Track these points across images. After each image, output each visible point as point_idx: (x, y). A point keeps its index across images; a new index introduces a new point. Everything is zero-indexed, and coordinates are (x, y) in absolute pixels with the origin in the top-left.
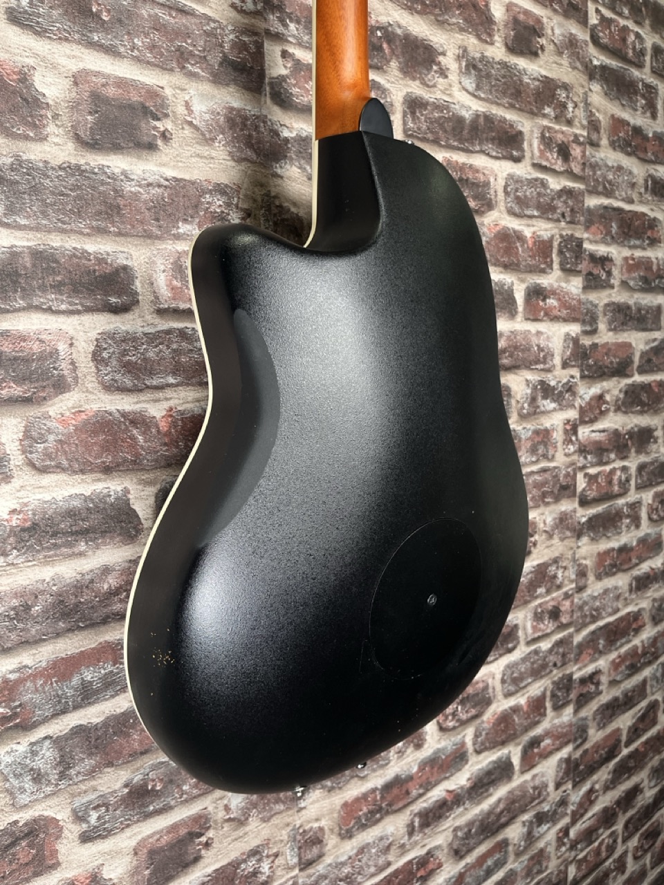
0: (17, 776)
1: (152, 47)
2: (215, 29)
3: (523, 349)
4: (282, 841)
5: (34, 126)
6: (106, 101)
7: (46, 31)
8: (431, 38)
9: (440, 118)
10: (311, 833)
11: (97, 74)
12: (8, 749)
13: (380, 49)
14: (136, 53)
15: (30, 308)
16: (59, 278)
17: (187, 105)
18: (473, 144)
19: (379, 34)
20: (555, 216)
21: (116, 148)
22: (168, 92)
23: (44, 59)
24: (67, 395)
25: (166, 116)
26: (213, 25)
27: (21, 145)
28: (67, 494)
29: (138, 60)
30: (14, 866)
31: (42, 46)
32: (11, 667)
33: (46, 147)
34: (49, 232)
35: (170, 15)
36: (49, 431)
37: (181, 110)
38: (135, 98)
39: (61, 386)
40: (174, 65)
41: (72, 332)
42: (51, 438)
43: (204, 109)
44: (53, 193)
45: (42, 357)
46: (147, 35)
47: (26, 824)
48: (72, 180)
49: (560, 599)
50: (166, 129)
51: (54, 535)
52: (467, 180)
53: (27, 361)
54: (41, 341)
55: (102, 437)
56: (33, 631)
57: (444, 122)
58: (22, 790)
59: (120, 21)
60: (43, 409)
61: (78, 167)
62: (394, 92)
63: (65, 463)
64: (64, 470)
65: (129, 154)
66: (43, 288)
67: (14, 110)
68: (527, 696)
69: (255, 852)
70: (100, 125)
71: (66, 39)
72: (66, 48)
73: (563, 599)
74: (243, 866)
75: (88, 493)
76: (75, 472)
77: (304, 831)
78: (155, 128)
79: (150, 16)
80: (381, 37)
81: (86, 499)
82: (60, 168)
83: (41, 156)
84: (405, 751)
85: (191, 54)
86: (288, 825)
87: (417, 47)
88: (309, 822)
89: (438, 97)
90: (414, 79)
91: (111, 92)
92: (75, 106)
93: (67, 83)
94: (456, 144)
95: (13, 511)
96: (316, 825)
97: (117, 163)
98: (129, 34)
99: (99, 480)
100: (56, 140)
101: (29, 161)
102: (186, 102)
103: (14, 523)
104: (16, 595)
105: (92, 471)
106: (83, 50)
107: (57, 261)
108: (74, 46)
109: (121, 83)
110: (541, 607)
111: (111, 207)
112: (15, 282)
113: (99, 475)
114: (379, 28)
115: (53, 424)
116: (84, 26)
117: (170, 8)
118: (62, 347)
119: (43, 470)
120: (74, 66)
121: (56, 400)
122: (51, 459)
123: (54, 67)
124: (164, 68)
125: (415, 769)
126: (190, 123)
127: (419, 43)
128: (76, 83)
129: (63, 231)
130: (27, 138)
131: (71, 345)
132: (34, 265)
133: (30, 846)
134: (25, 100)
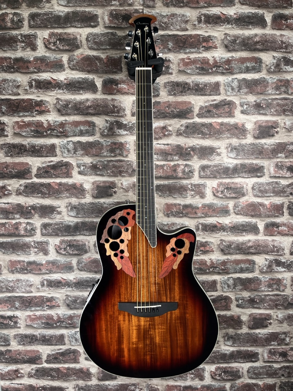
0: (72, 338)
1: (112, 172)
2: (130, 163)
3: (263, 247)
4: (143, 386)
5: (83, 195)
6: (100, 187)
7: (87, 174)
8: (213, 145)
9: (217, 169)
10: (154, 388)
11: (98, 181)
12: (70, 331)
13: (190, 154)
14: (108, 174)
15: (80, 234)
16: (87, 228)
17: (122, 184)
18: (234, 175)
19: (189, 149)
20: (285, 195)
21: (102, 197)
22: (116, 182)
23: (86, 180)
24: (87, 254)
25: (116, 187)
26: (129, 162)
27: (80, 200)
28: (86, 277)
29: (109, 176)
30: (70, 358)
31: (85, 178)
32: (72, 313)
33: (86, 199)
34: (85, 218)
35: (118, 163)
36: (83, 262)
37: (120, 185)
38: (107, 185)
39: (86, 252)
40: (118, 175)
41: (89, 240)
42: (83, 263)
43: (126, 183)
44: (87, 209)
45: (82, 245)
46: (111, 169)
47: (73, 350)
48: (91, 206)
49: (288, 350)
50: (115, 191)
51: (83, 285)
52: (231, 188)
53: (79, 246)
54: (82, 242)
55: (95, 264)
56: (77, 306)
57: (219, 170)
58: (73, 342)
59: (104, 168)
60: (82, 257)
61: (93, 203)
62: (195, 165)
63: (86, 269)
64: (86, 271)
65: (105, 198)
66: (83, 230)
67: (79, 193)
68: (263, 382)
69: (134, 385)
70: (98, 193)
71: (91, 175)
72: (91, 177)
73: (289, 350)
74: (130, 387)
75: (91, 277)
76: (88, 272)
77: (152, 387)
78: (113, 191)
79: (112, 165)
80: (190, 150)
81: (91, 278)
82: (89, 203)
83: (85, 202)
84: (195, 379)
85: (123, 171)
86: (146, 382)
87: (206, 149)
88: (154, 385)
89: (216, 163)
90: (204, 159)
91: (101, 185)
92: (93, 190)
93: (91, 185)
94: (225, 176)
95: (74, 279)
96: (156, 387)
97: (102, 200)
98: (106, 170)
99: (94, 274)
100: (88, 198)
101: (82, 203)
102: (121, 183)
103: (74, 281)
104: (74, 297)
105: (92, 272)
106: (95, 176)
107: (87, 224)
108: (93, 176)
109: (104, 182)
110: (273, 349)
111: (100, 211)
112: (77, 229)
113: (94, 273)
114: (189, 148)
115: (84, 260)
116: (95, 171)
117: (118, 161)
118: (87, 243)
119: (81, 270)
120: (93, 181)
121: (85, 255)
122: (83, 268)
123: (88, 182)
124: (115, 176)
125: (199, 387)
126: (122, 188)
127: (207, 148)
128: (93, 184)
129: (89, 217)
130: (82, 198)
131: (89, 243)
132: (81, 225)
133: (74, 355)
134: (81, 190)
